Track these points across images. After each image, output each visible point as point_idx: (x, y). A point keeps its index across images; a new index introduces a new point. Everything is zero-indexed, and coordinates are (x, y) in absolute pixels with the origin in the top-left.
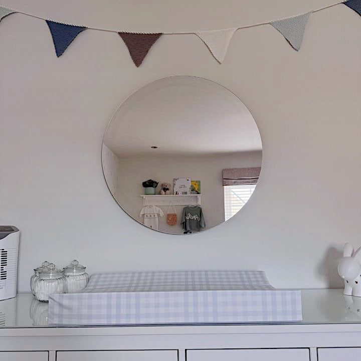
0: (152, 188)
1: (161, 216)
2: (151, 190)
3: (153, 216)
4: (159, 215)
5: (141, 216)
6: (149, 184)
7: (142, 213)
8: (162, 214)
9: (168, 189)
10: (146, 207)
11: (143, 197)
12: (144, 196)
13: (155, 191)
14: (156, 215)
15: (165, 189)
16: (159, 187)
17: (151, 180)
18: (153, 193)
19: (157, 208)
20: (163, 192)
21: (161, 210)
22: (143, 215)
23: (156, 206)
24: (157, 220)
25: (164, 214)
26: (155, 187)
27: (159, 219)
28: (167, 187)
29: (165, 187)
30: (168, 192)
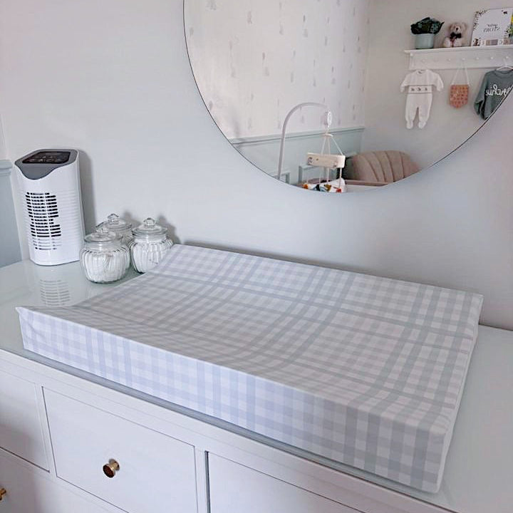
0: (428, 35)
1: (438, 89)
2: (427, 38)
3: (423, 91)
4: (434, 87)
5: (402, 89)
6: (424, 27)
7: (404, 84)
8: (440, 86)
9: (459, 36)
10: (413, 74)
11: (409, 54)
12: (413, 52)
13: (434, 41)
14: (430, 89)
15: (454, 36)
16: (444, 32)
17: (428, 18)
18: (430, 45)
19: (433, 74)
20: (448, 42)
21: (440, 79)
22: (407, 88)
23: (433, 70)
24: (430, 96)
25: (444, 85)
26: (436, 33)
27: (433, 96)
28: (459, 31)
29: (455, 31)
30: (458, 41)
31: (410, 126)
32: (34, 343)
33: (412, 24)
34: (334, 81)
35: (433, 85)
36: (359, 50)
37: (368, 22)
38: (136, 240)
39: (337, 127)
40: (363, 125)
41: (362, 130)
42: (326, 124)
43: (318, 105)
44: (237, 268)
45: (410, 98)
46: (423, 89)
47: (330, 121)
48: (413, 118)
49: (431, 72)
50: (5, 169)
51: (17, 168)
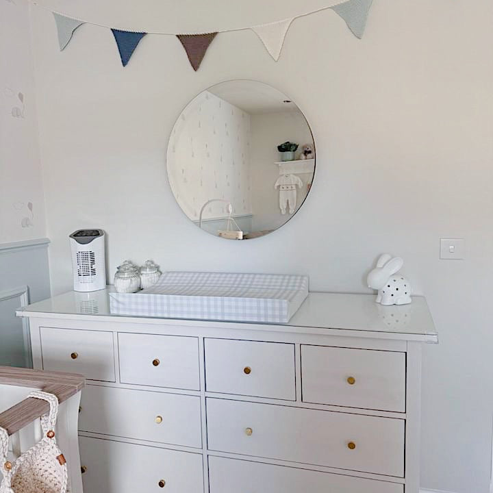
0: (289, 152)
1: (300, 187)
2: (289, 154)
3: (290, 188)
5: (276, 188)
6: (285, 148)
7: (277, 184)
8: (301, 185)
9: (310, 152)
10: (282, 177)
11: (278, 165)
12: (280, 163)
13: (294, 156)
14: (294, 187)
15: (306, 153)
16: (299, 150)
17: (288, 142)
18: (291, 158)
19: (295, 177)
20: (303, 157)
21: (300, 180)
22: (279, 186)
23: (294, 174)
24: (295, 192)
25: (303, 184)
26: (294, 151)
27: (297, 192)
28: (309, 149)
29: (306, 149)
30: (309, 155)
31: (284, 212)
33: (278, 145)
34: (228, 184)
35: (296, 185)
36: (244, 163)
37: (248, 144)
38: (142, 272)
39: (235, 215)
40: (251, 212)
41: (251, 216)
43: (220, 200)
44: (200, 279)
45: (282, 193)
46: (290, 187)
48: (285, 207)
49: (294, 176)
50: (45, 244)
51: (71, 239)
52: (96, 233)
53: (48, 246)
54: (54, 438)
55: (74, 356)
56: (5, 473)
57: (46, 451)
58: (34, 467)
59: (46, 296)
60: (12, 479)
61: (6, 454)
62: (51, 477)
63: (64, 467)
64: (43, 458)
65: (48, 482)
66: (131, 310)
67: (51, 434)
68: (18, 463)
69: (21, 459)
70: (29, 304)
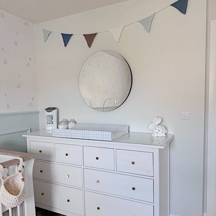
32: (55, 134)
38: (69, 123)
42: (115, 103)
47: (116, 103)
50: (38, 112)
51: (45, 110)
52: (54, 109)
53: (39, 114)
54: (21, 172)
55: (40, 151)
56: (2, 180)
57: (18, 177)
58: (15, 182)
59: (38, 130)
60: (4, 183)
61: (3, 174)
62: (20, 186)
63: (23, 182)
64: (18, 179)
65: (19, 188)
66: (59, 135)
67: (20, 171)
68: (7, 178)
69: (9, 177)
70: (31, 132)
